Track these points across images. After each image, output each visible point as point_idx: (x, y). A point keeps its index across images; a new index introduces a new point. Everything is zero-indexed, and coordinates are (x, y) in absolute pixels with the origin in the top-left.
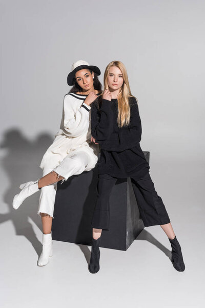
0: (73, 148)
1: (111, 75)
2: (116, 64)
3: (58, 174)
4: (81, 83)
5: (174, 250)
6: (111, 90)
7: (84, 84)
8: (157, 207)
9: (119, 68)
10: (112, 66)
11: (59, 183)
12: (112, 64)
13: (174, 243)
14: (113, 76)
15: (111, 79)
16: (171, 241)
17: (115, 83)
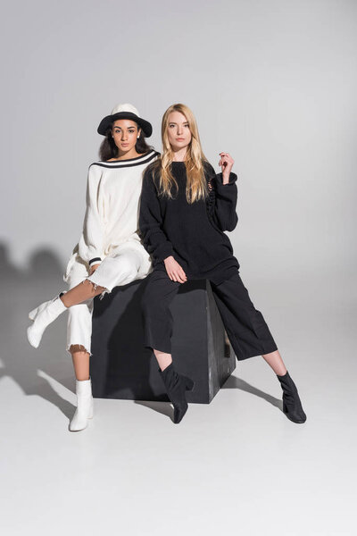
0: (114, 244)
1: (172, 126)
2: (178, 108)
3: (93, 284)
4: (117, 137)
5: (286, 392)
6: (174, 149)
7: (122, 140)
8: (255, 327)
9: (183, 114)
10: (172, 111)
11: (96, 299)
12: (171, 109)
13: (286, 381)
14: (176, 128)
15: (173, 131)
16: (281, 379)
17: (180, 137)
